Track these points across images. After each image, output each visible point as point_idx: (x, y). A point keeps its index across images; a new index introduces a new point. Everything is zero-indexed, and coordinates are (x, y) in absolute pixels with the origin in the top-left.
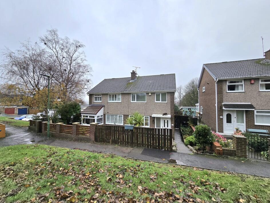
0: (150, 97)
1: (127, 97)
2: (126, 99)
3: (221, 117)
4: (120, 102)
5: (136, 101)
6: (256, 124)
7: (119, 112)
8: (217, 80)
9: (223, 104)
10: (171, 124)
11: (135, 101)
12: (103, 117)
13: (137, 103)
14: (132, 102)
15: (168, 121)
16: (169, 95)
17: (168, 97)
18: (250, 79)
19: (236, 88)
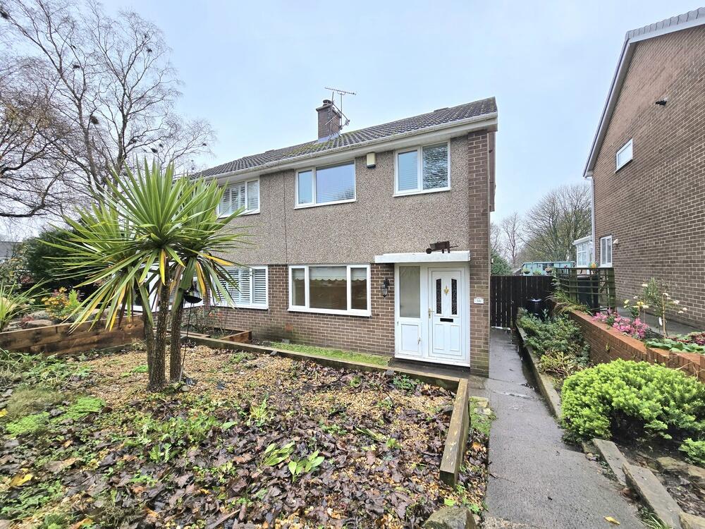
0: (370, 173)
1: (279, 187)
4: (258, 211)
5: (313, 203)
10: (472, 296)
13: (318, 210)
14: (298, 205)
15: (454, 283)
16: (463, 149)
17: (455, 164)
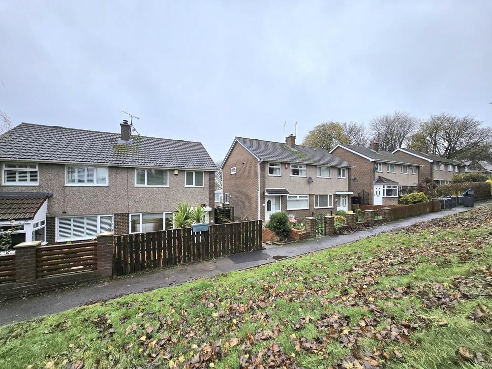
0: (175, 177)
1: (124, 175)
2: (122, 178)
3: (264, 205)
4: (107, 185)
5: (146, 185)
6: (288, 209)
7: (102, 209)
8: (262, 161)
9: (266, 189)
10: (210, 220)
11: (144, 183)
12: (45, 224)
13: (149, 189)
14: (136, 185)
16: (208, 175)
17: (205, 179)
18: (285, 164)
19: (274, 172)
